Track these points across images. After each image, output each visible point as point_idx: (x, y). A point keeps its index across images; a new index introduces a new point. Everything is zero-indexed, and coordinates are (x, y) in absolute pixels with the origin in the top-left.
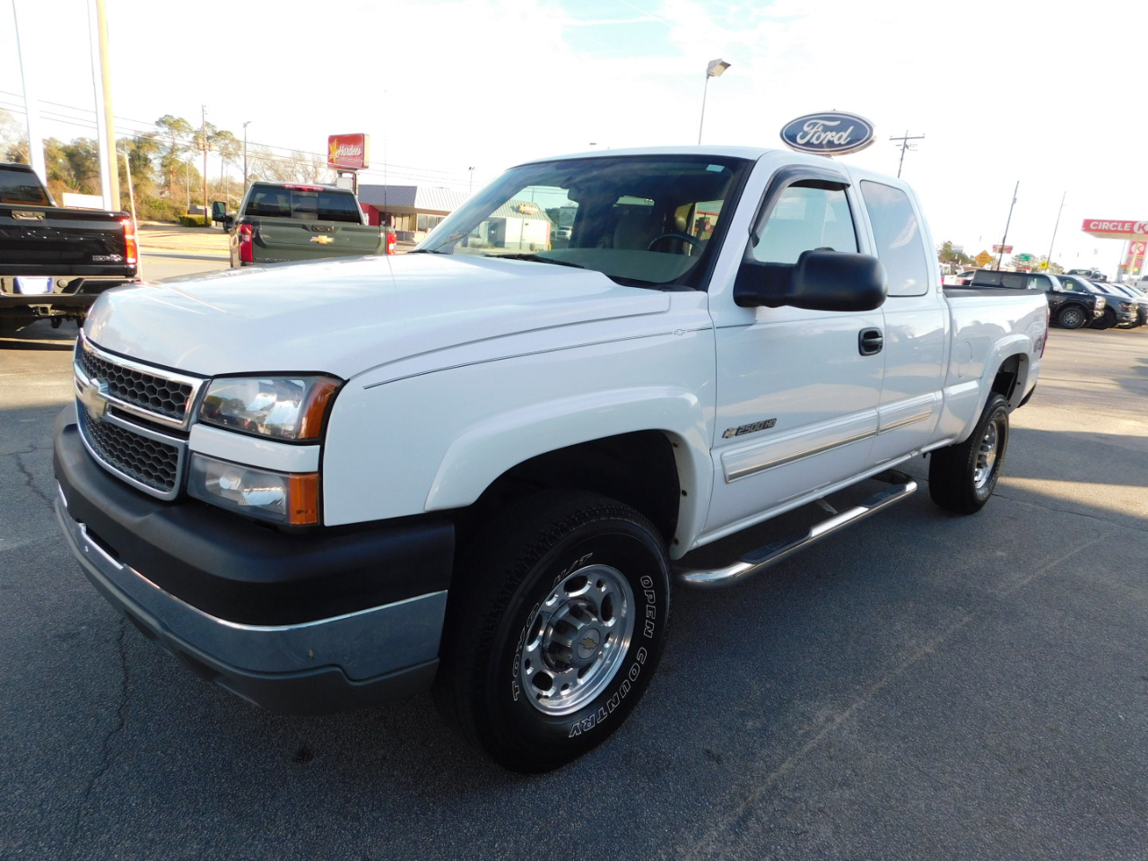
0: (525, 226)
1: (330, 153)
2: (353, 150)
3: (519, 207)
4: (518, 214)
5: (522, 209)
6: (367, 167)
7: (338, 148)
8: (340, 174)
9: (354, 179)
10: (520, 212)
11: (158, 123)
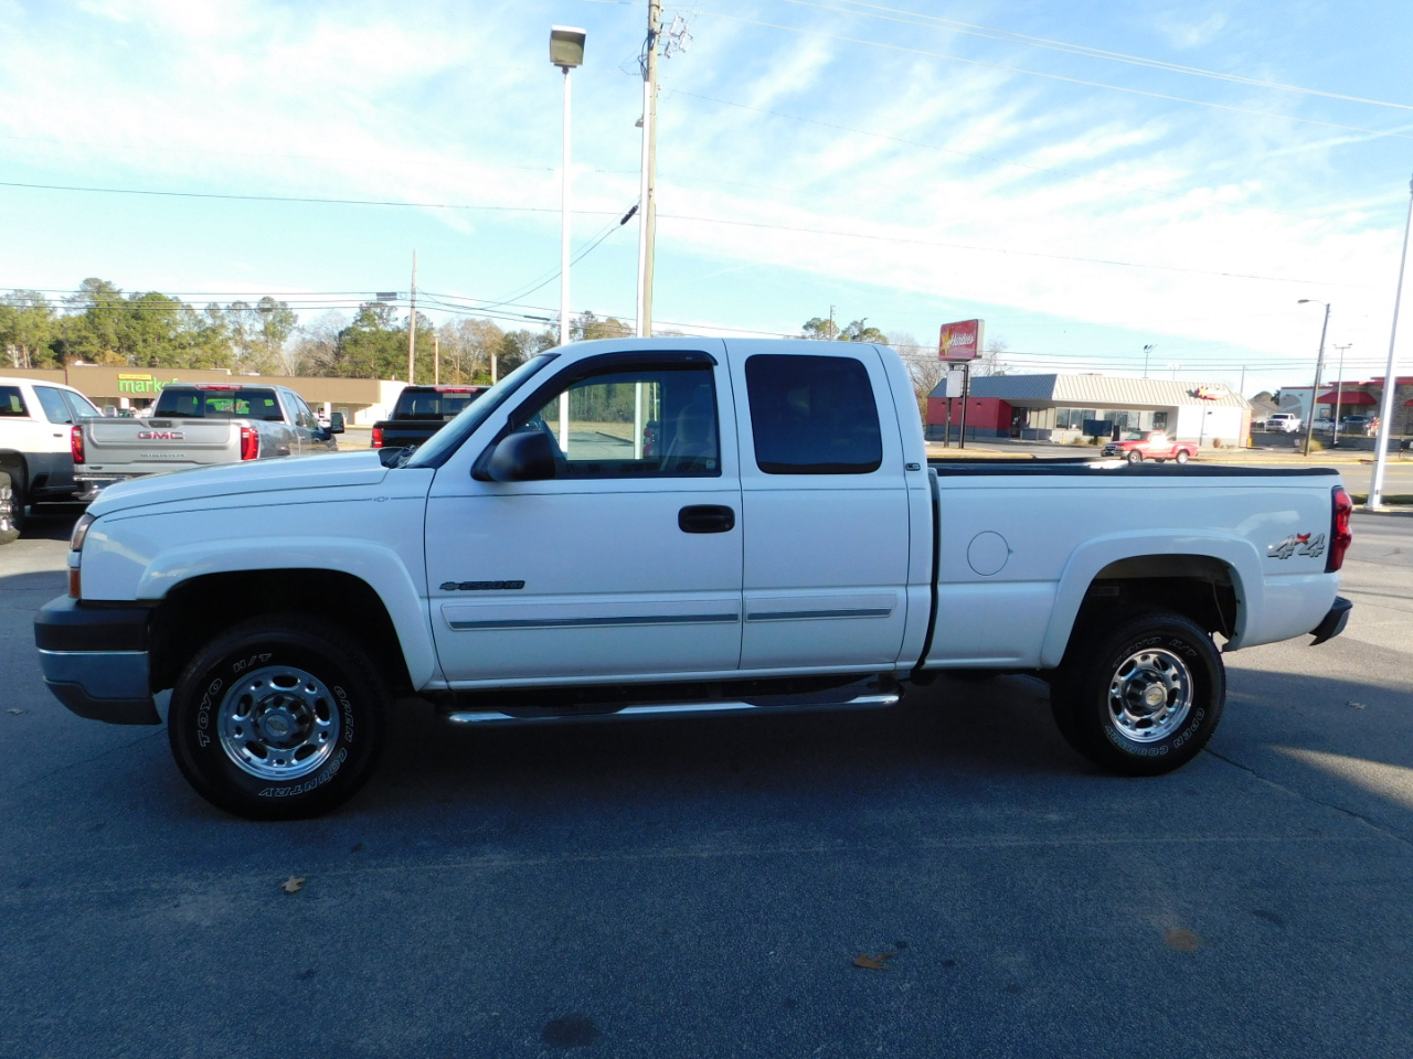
0: (1207, 415)
1: (941, 344)
2: (965, 339)
3: (1198, 391)
4: (1197, 399)
5: (1203, 393)
6: (980, 357)
7: (950, 338)
8: (952, 367)
9: (966, 371)
10: (1200, 397)
11: (805, 327)
